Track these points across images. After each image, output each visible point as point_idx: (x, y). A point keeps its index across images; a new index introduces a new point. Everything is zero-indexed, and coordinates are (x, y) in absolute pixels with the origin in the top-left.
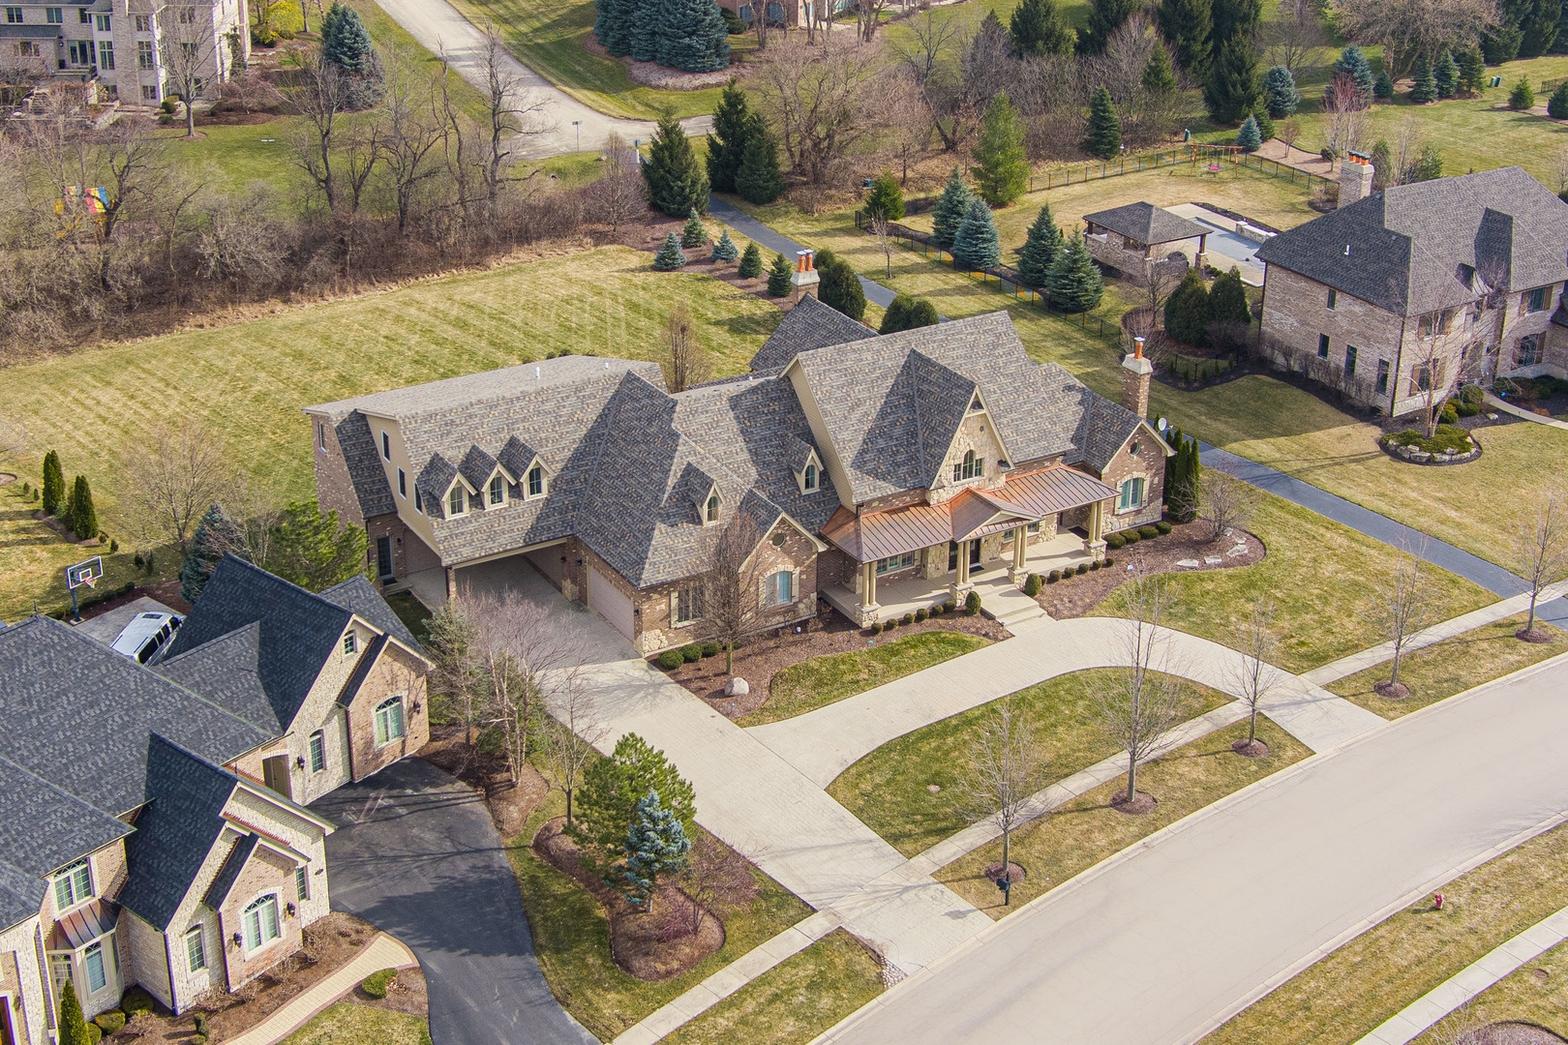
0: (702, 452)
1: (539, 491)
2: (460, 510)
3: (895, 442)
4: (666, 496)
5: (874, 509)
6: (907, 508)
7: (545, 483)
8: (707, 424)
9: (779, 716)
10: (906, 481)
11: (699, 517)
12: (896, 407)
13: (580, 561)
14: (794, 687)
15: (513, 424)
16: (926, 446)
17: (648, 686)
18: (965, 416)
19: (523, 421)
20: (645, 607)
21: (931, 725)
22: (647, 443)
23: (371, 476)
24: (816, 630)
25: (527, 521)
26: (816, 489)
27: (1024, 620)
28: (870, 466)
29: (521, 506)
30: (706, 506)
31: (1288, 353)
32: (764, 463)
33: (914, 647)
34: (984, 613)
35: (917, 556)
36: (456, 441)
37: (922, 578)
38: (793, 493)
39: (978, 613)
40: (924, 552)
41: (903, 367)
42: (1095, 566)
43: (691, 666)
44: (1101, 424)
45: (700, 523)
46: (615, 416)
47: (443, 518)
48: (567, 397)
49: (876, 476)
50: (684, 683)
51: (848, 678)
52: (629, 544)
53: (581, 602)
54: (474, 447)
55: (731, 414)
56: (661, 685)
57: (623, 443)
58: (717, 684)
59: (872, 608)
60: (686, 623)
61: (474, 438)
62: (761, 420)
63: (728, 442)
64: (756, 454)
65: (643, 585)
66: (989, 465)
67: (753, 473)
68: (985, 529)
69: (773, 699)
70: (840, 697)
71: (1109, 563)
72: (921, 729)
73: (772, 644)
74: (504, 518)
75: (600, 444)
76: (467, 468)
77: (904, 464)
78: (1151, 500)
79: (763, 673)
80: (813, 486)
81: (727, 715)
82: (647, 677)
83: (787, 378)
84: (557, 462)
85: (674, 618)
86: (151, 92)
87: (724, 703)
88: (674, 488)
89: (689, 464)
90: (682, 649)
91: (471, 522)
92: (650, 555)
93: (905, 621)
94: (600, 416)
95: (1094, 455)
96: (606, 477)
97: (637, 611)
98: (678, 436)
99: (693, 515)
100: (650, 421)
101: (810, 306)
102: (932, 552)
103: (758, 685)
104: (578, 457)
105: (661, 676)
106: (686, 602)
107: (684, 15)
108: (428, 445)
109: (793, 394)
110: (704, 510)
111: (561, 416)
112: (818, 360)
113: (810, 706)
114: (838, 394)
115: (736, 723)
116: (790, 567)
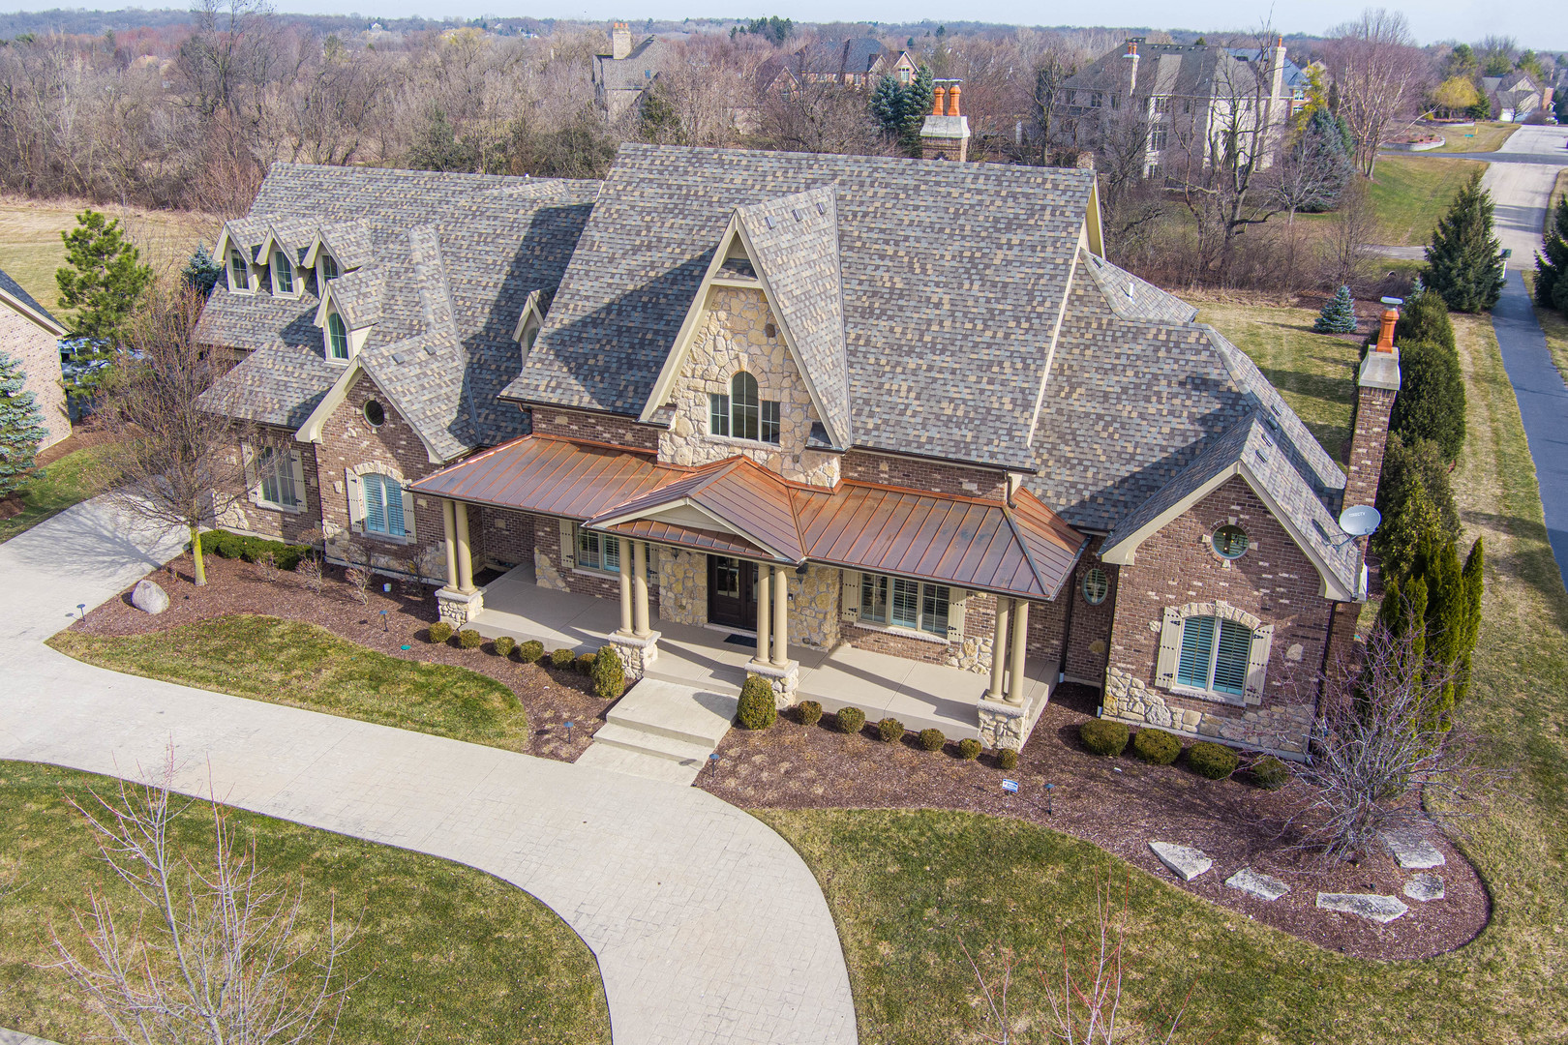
2: (247, 287)
5: (560, 431)
27: (645, 751)
45: (325, 354)
47: (228, 288)
55: (526, 232)
60: (273, 505)
63: (486, 268)
66: (791, 424)
81: (79, 621)
91: (250, 303)
115: (58, 634)
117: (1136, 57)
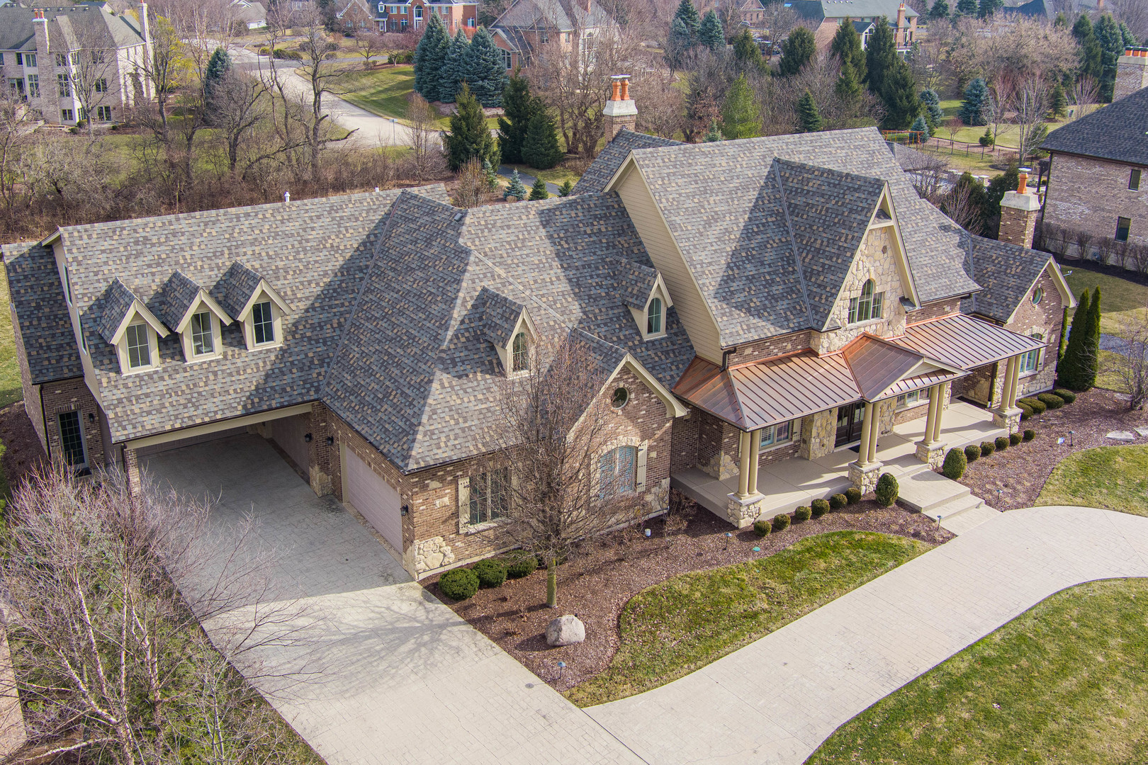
0: (504, 275)
1: (270, 337)
2: (147, 361)
3: (768, 269)
4: (450, 333)
5: (746, 359)
6: (789, 359)
7: (278, 326)
8: (508, 243)
9: (641, 683)
10: (788, 320)
11: (500, 364)
12: (763, 225)
13: (331, 439)
14: (656, 626)
15: (237, 247)
16: (808, 274)
17: (422, 630)
18: (870, 226)
19: (252, 244)
20: (418, 501)
21: (898, 691)
22: (424, 268)
23: (50, 328)
24: (675, 533)
25: (250, 379)
26: (662, 334)
27: (959, 513)
28: (740, 297)
29: (242, 358)
30: (510, 346)
31: (1083, 240)
32: (590, 297)
33: (821, 555)
34: (902, 504)
35: (797, 428)
36: (149, 266)
37: (801, 458)
38: (632, 339)
39: (894, 505)
40: (807, 421)
41: (767, 178)
42: (1014, 440)
43: (491, 594)
44: (991, 268)
45: (502, 373)
46: (384, 244)
47: (118, 371)
48: (318, 217)
49: (749, 311)
50: (480, 624)
51: (739, 608)
52: (394, 406)
53: (333, 498)
54: (175, 275)
55: (542, 232)
56: (442, 627)
57: (392, 274)
58: (533, 624)
59: (754, 499)
60: (481, 526)
61: (177, 263)
62: (583, 242)
63: (539, 268)
64: (579, 286)
65: (412, 466)
66: (890, 302)
67: (576, 309)
68: (902, 384)
69: (626, 649)
70: (735, 642)
71: (1028, 436)
72: (885, 700)
73: (610, 554)
74: (215, 374)
75: (361, 279)
76: (162, 303)
77: (782, 297)
78: (1046, 364)
79: (605, 604)
80: (657, 330)
81: (553, 682)
82: (421, 614)
83: (614, 193)
84: (300, 300)
85: (465, 518)
86: (68, 114)
87: (547, 658)
88: (462, 322)
89: (485, 290)
90: (475, 566)
91: (162, 379)
92: (424, 419)
93: (798, 517)
94: (364, 244)
95: (990, 304)
96: (368, 319)
97: (405, 509)
98: (467, 252)
99: (491, 362)
100: (428, 242)
101: (628, 140)
102: (818, 422)
103: (599, 624)
104: (330, 295)
105: (443, 611)
106: (483, 494)
107: (478, 64)
108: (106, 269)
109: (623, 212)
110: (508, 355)
111: (307, 241)
112: (659, 161)
113: (689, 660)
114: (689, 204)
115: (570, 697)
116: (635, 441)
117: (46, 20)
